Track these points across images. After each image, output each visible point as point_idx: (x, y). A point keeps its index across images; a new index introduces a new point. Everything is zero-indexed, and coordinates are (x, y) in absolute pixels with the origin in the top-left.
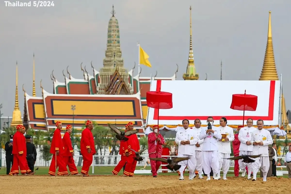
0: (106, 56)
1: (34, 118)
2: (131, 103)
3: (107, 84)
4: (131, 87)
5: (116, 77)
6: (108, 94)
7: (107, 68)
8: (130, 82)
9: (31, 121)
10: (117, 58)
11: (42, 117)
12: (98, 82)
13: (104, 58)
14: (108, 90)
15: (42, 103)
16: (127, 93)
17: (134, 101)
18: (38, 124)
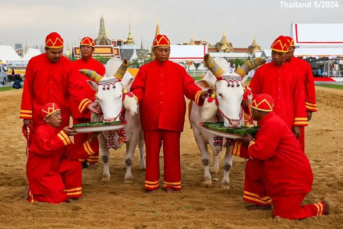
0: (100, 31)
1: (76, 54)
2: (110, 49)
3: (100, 42)
4: (109, 42)
5: (103, 38)
6: (101, 45)
7: (100, 35)
8: (108, 41)
9: (75, 55)
10: (104, 32)
11: (79, 54)
12: (97, 41)
13: (99, 32)
14: (101, 44)
15: (79, 49)
16: (108, 45)
17: (111, 48)
18: (78, 56)
